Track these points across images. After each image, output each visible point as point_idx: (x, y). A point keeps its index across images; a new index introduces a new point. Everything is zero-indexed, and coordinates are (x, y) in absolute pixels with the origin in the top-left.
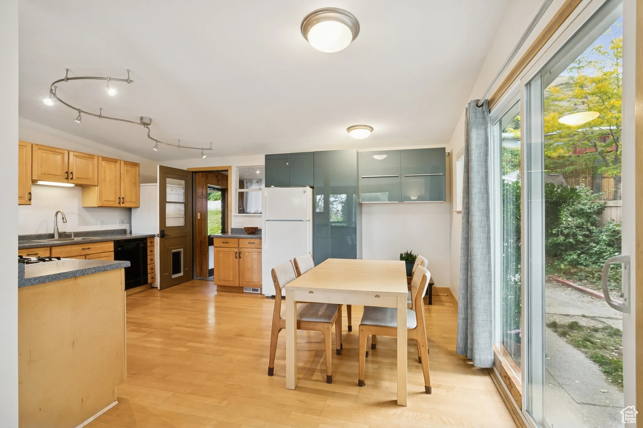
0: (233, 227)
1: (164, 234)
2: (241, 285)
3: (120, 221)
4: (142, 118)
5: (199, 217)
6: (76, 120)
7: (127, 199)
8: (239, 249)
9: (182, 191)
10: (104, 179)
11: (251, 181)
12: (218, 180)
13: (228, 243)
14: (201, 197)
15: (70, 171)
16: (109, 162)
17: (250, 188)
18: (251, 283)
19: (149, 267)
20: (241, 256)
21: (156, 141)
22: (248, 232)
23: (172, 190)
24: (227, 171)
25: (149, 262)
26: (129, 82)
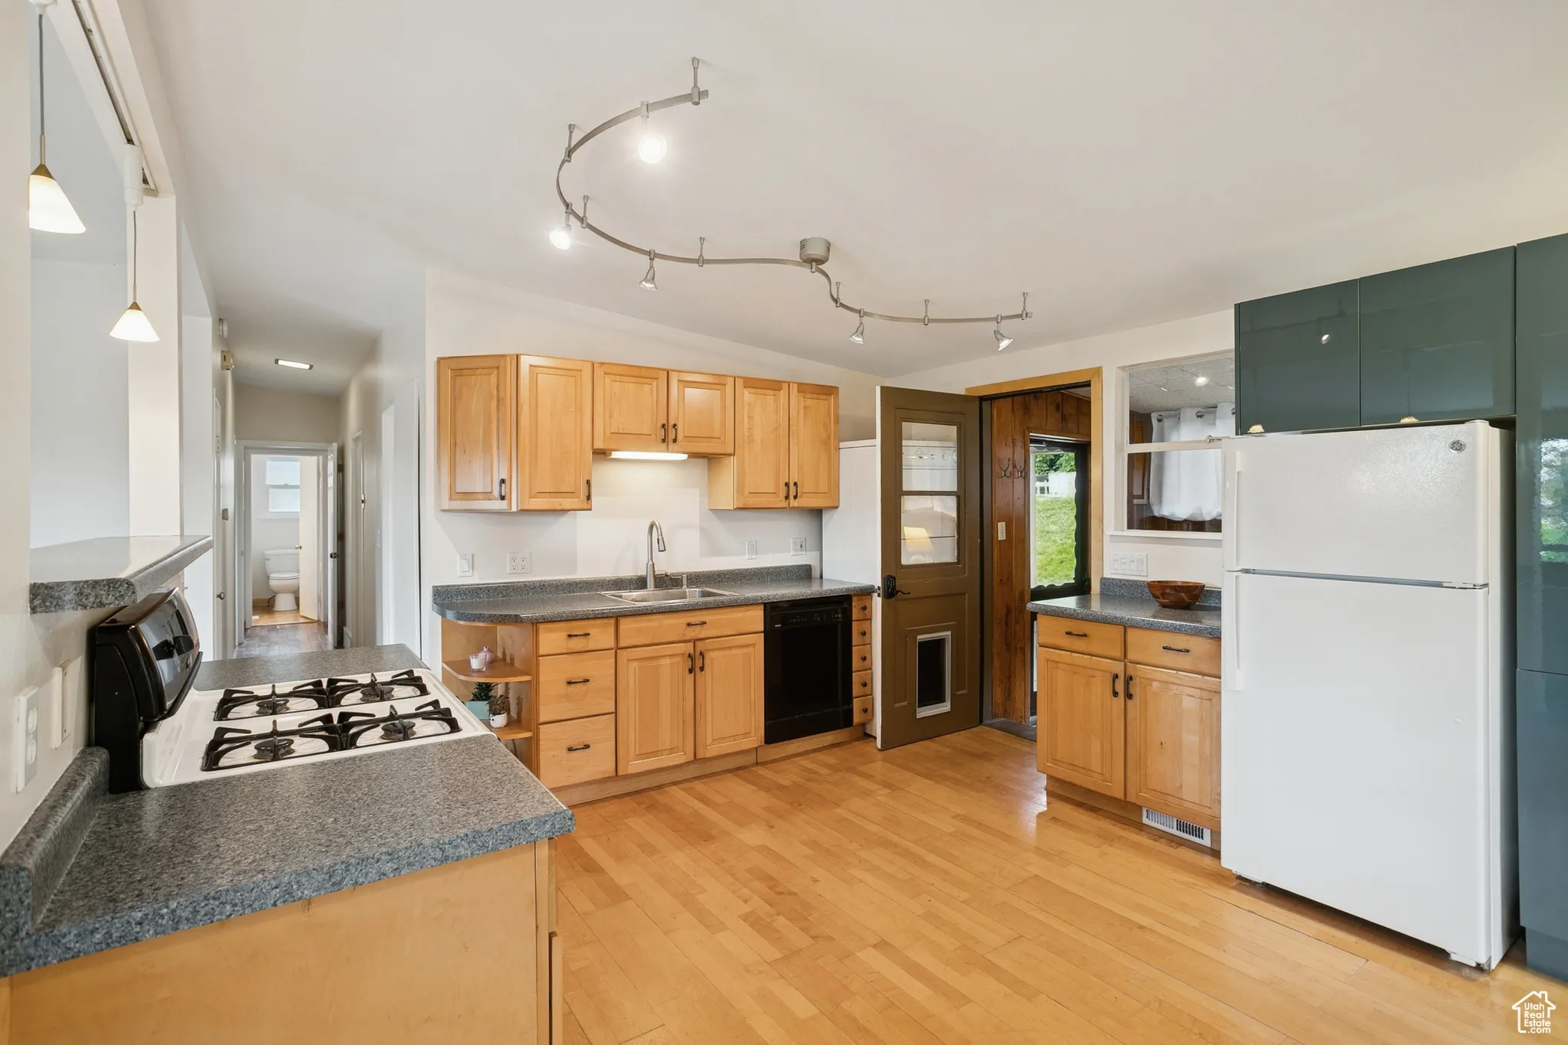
0: (1107, 575)
1: (894, 587)
2: (1131, 799)
3: (795, 544)
4: (803, 245)
5: (1002, 535)
6: (644, 283)
7: (806, 486)
8: (1125, 665)
9: (951, 458)
10: (749, 437)
11: (1174, 414)
12: (1063, 416)
13: (1085, 635)
14: (1008, 474)
15: (672, 423)
16: (760, 391)
17: (1174, 437)
18: (1171, 799)
19: (856, 678)
20: (1135, 689)
21: (859, 312)
22: (1161, 600)
23: (921, 458)
24: (1088, 384)
25: (856, 663)
26: (697, 100)
